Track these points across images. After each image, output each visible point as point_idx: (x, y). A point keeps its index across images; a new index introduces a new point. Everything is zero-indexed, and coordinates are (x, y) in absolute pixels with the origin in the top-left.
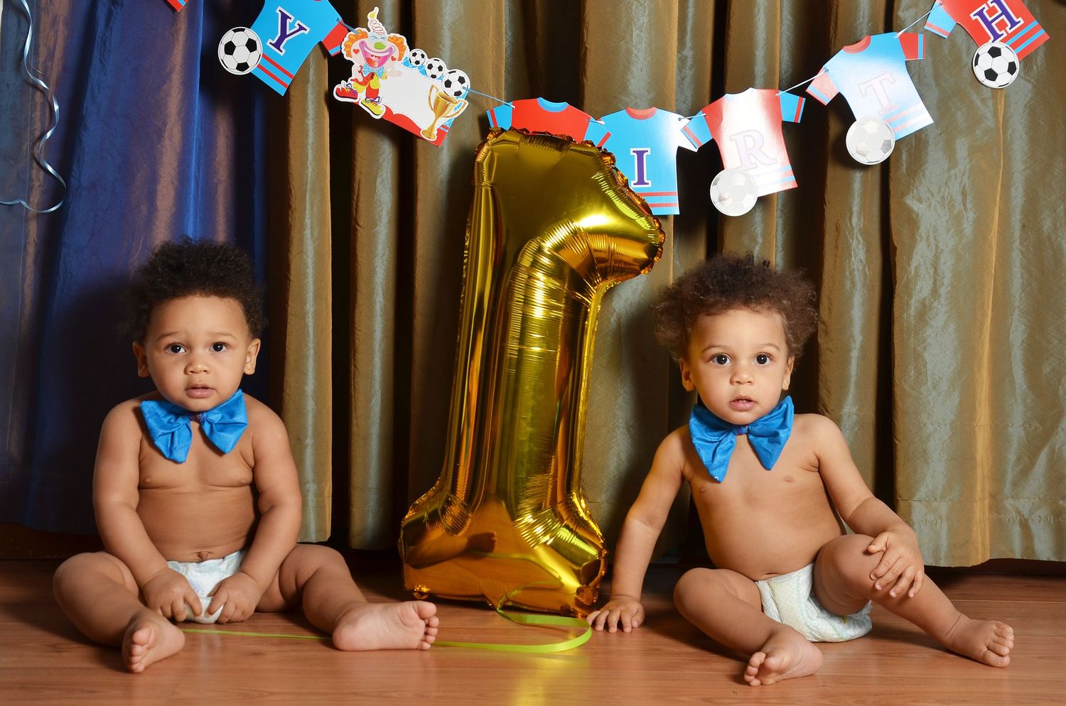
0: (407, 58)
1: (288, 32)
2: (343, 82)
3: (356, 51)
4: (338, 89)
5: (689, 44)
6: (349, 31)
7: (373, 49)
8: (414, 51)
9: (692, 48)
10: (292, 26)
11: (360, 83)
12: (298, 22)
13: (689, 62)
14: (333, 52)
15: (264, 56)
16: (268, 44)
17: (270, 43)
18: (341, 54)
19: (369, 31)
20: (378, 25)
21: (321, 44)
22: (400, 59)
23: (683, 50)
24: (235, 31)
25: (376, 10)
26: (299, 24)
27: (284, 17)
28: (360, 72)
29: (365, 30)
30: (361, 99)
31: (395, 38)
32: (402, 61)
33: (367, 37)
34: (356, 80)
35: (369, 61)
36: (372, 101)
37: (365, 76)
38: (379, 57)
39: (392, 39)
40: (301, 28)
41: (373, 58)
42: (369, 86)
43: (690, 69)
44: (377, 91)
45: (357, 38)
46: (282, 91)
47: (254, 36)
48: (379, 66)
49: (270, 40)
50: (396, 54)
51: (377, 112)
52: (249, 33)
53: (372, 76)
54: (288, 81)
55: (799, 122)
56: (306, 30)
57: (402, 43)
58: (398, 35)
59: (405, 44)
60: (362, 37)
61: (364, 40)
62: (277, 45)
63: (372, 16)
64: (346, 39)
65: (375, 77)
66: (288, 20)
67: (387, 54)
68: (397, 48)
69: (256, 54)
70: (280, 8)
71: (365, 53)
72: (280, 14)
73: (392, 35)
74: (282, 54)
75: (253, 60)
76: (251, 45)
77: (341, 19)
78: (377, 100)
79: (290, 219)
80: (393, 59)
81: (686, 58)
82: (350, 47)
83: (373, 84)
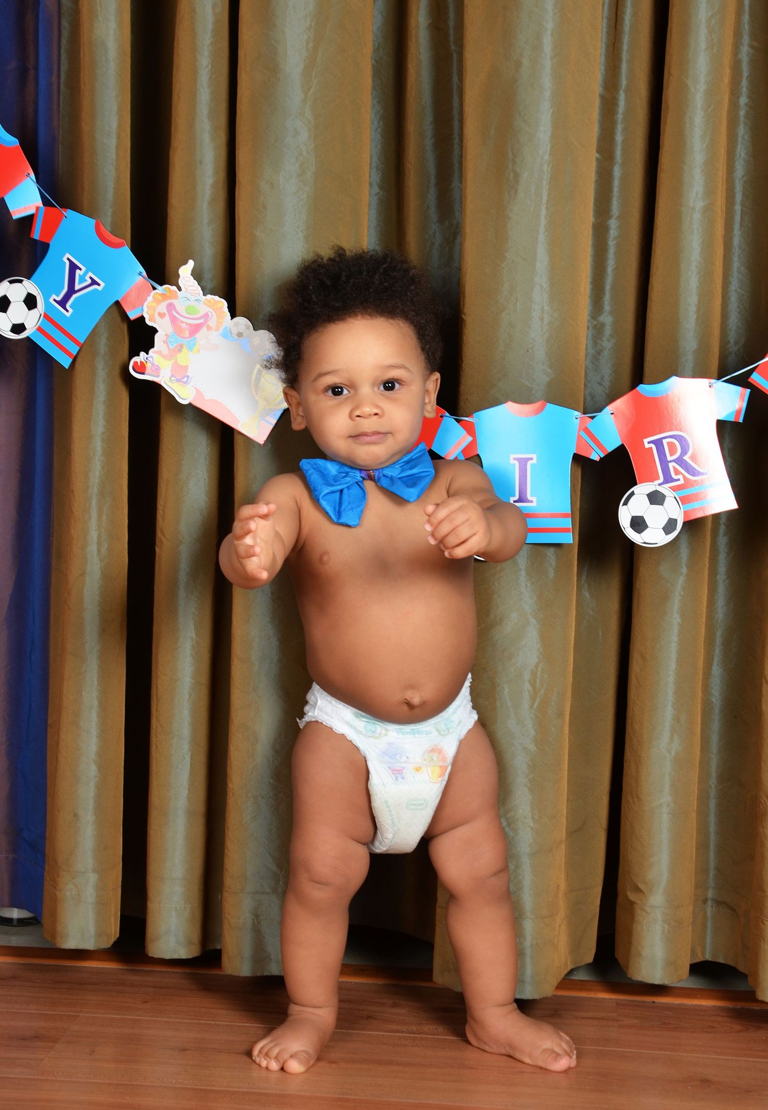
0: (226, 327)
1: (77, 287)
2: (142, 354)
3: (162, 315)
4: (136, 363)
5: (607, 307)
6: (154, 288)
7: (185, 314)
8: (236, 319)
9: (611, 313)
10: (82, 279)
11: (165, 357)
12: (90, 274)
13: (608, 331)
14: (133, 315)
15: (46, 316)
16: (51, 301)
17: (55, 300)
18: (142, 318)
19: (180, 289)
20: (192, 284)
21: (117, 303)
22: (217, 329)
23: (599, 315)
24: (11, 282)
25: (191, 264)
26: (91, 278)
27: (73, 268)
28: (165, 342)
29: (174, 288)
30: (164, 379)
31: (212, 301)
32: (221, 331)
33: (176, 297)
34: (159, 353)
35: (178, 330)
36: (178, 381)
37: (171, 347)
38: (190, 325)
39: (209, 301)
40: (94, 282)
41: (184, 325)
42: (176, 362)
43: (609, 341)
44: (186, 368)
45: (164, 297)
46: (66, 362)
47: (34, 291)
48: (190, 336)
49: (54, 297)
50: (212, 323)
51: (183, 395)
52: (28, 286)
53: (180, 348)
54: (74, 349)
55: (741, 420)
56: (99, 285)
57: (222, 308)
58: (217, 298)
59: (226, 310)
60: (170, 298)
61: (174, 301)
62: (63, 303)
63: (186, 271)
64: (150, 299)
65: (185, 350)
66: (78, 271)
67: (202, 321)
68: (214, 313)
69: (35, 313)
70: (68, 255)
71: (174, 320)
72: (67, 263)
73: (209, 297)
74: (68, 314)
75: (31, 320)
76: (30, 302)
77: (144, 273)
78: (185, 380)
79: (72, 531)
80: (209, 328)
81: (603, 325)
82: (154, 309)
83: (182, 358)
